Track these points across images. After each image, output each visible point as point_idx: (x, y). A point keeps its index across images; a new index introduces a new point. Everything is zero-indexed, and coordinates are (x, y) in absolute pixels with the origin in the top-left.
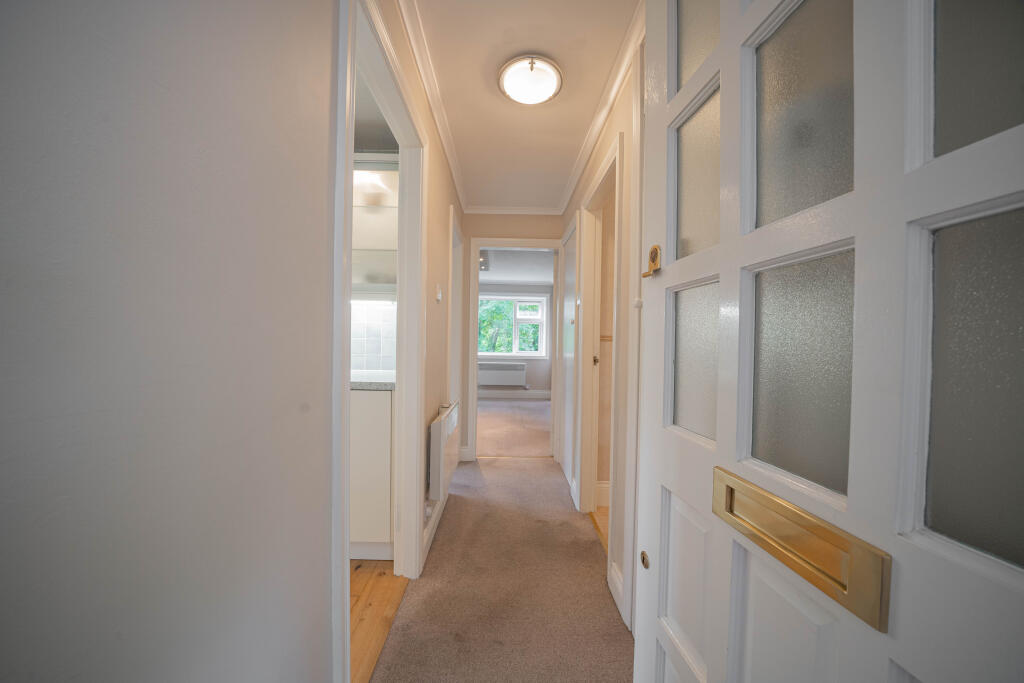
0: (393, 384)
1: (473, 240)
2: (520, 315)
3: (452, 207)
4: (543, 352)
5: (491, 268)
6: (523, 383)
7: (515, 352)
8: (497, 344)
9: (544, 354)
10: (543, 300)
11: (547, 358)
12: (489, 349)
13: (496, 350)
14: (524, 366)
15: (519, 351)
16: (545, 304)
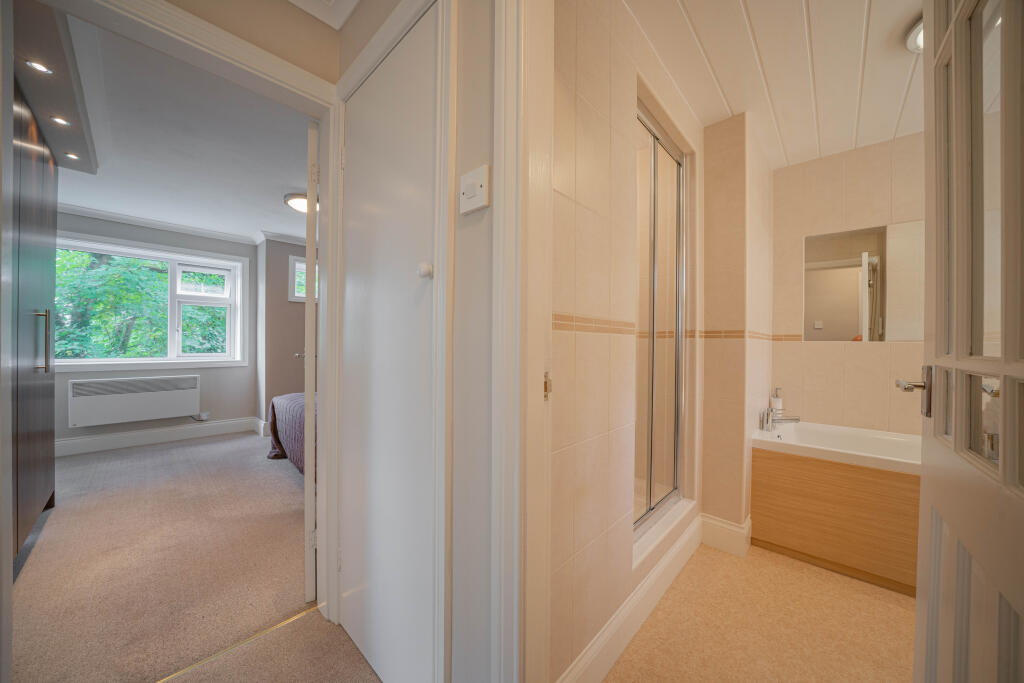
2: (183, 289)
4: (234, 351)
5: (101, 170)
6: (195, 412)
7: (174, 355)
8: (131, 341)
9: (238, 357)
10: (235, 267)
11: (246, 364)
12: (109, 353)
13: (128, 354)
14: (195, 379)
15: (181, 353)
16: (239, 273)
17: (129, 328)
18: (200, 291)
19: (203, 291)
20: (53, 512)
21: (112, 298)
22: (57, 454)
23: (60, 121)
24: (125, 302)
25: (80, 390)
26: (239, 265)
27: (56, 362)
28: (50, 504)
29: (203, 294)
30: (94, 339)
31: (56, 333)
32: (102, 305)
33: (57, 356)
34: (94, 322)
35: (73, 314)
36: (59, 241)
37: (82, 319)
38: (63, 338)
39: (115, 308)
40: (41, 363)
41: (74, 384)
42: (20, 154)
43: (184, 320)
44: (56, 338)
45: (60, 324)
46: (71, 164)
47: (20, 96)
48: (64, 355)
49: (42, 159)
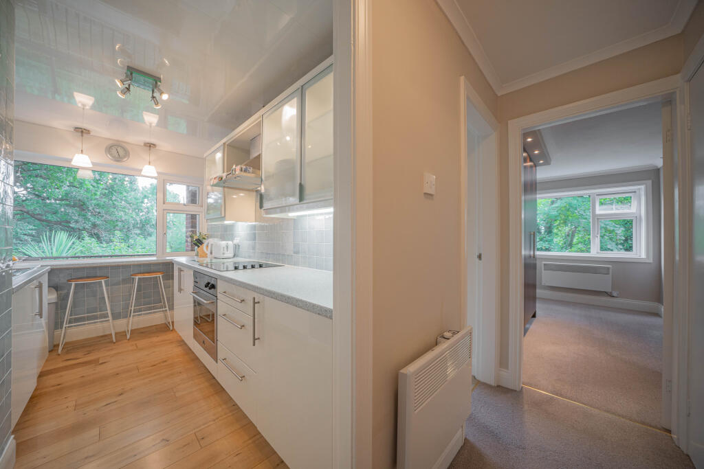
0: (331, 311)
1: (509, 122)
2: (600, 210)
3: (462, 78)
4: (641, 251)
5: (552, 162)
6: (609, 290)
7: (595, 252)
8: (575, 241)
9: (643, 256)
10: (639, 189)
11: (651, 261)
12: (562, 248)
13: (573, 249)
14: (608, 268)
15: (599, 251)
16: (643, 193)
17: (573, 233)
18: (612, 209)
19: (615, 210)
20: (535, 320)
21: (563, 217)
22: (537, 296)
23: (536, 152)
24: (570, 218)
25: (547, 267)
26: (643, 187)
27: (538, 253)
28: (534, 316)
29: (614, 211)
30: (555, 240)
31: (538, 238)
32: (558, 221)
33: (538, 250)
34: (555, 231)
35: (545, 227)
36: (538, 196)
37: (549, 230)
38: (541, 240)
39: (565, 223)
40: (532, 253)
41: (545, 264)
42: (525, 167)
43: (601, 229)
44: (538, 240)
45: (540, 233)
46: (541, 165)
47: (525, 151)
48: (541, 249)
49: (531, 167)
